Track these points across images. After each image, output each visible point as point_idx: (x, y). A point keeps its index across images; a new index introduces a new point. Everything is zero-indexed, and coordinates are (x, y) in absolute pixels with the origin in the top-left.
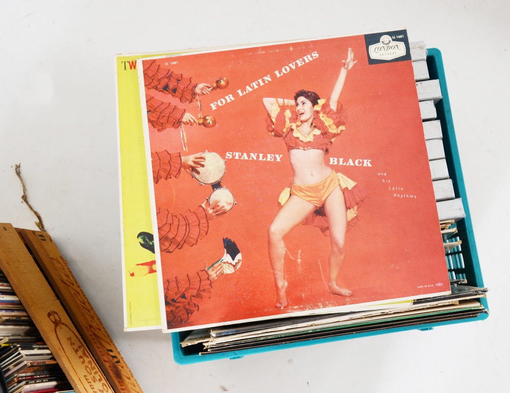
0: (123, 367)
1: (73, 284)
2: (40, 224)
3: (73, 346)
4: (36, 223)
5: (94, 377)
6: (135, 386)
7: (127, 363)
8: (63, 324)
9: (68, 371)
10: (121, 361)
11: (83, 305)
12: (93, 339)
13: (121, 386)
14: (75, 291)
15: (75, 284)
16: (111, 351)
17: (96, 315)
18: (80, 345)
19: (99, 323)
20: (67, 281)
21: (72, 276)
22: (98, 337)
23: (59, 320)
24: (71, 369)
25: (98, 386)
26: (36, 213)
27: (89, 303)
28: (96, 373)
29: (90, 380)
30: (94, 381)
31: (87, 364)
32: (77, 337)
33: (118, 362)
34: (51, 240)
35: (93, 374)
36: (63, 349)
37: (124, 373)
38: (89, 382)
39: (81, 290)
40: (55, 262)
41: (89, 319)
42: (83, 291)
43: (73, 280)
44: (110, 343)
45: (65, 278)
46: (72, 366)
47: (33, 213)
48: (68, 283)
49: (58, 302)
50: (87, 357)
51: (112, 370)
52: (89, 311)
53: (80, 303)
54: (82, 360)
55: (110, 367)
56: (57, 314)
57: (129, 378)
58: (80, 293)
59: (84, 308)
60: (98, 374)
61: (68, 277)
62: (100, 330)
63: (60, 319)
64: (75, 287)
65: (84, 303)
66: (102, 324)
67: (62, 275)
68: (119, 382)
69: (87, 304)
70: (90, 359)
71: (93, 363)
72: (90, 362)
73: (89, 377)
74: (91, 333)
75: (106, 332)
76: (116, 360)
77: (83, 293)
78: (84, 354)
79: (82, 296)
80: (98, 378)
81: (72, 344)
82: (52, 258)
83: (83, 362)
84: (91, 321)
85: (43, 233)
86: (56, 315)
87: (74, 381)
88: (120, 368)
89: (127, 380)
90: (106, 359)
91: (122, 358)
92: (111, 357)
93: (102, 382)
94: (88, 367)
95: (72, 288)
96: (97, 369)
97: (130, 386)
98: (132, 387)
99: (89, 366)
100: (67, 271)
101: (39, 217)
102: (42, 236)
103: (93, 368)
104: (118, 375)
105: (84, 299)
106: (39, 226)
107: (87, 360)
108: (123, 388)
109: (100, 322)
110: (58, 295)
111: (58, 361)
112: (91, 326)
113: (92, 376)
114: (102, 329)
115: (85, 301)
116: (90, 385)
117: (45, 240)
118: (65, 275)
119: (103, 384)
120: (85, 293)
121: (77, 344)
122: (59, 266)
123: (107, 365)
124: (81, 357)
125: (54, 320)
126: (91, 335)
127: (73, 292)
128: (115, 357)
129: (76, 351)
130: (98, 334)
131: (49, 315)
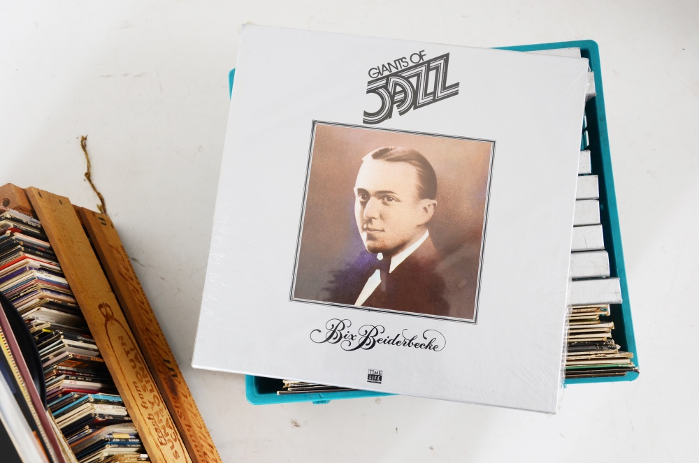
0: (180, 383)
1: (132, 279)
2: (103, 207)
3: (124, 347)
4: (98, 206)
5: (145, 386)
6: (191, 406)
7: (185, 379)
8: (116, 320)
9: (115, 373)
10: (179, 376)
11: (141, 305)
12: (148, 344)
13: (176, 402)
14: (134, 287)
15: (134, 279)
16: (168, 362)
17: (156, 319)
18: (133, 347)
19: (157, 329)
20: (126, 274)
21: (133, 270)
22: (155, 343)
23: (111, 314)
24: (119, 371)
25: (149, 396)
26: (99, 194)
27: (148, 304)
28: (147, 382)
29: (140, 388)
30: (145, 391)
31: (139, 370)
32: (130, 338)
33: (176, 376)
34: (112, 226)
35: (144, 383)
36: (112, 347)
37: (180, 389)
38: (138, 390)
39: (141, 288)
40: (114, 251)
41: (147, 321)
42: (144, 289)
43: (133, 275)
44: (168, 353)
45: (124, 271)
46: (121, 369)
47: (96, 194)
48: (126, 277)
49: (112, 294)
50: (139, 362)
51: (166, 383)
52: (147, 312)
53: (138, 302)
54: (133, 364)
55: (165, 379)
56: (109, 307)
57: (186, 397)
58: (140, 291)
59: (142, 308)
60: (149, 384)
61: (128, 270)
62: (158, 336)
63: (113, 314)
64: (134, 283)
65: (143, 303)
66: (161, 330)
67: (121, 266)
68: (173, 398)
69: (146, 304)
70: (143, 365)
71: (145, 371)
72: (141, 369)
73: (139, 384)
74: (147, 338)
75: (165, 340)
76: (172, 373)
77: (142, 291)
78: (136, 358)
79: (141, 294)
80: (149, 388)
81: (123, 344)
82: (111, 246)
83: (134, 367)
84: (149, 324)
85: (103, 216)
86: (108, 309)
87: (121, 386)
88: (177, 383)
89: (183, 398)
90: (161, 370)
91: (180, 373)
92: (167, 369)
93: (153, 394)
94: (139, 373)
95: (131, 284)
96: (149, 378)
97: (186, 406)
98: (189, 407)
99: (141, 373)
100: (127, 263)
101: (102, 200)
102: (102, 219)
103: (145, 376)
104: (174, 390)
105: (143, 298)
106: (101, 210)
107: (138, 365)
108: (177, 405)
109: (159, 327)
110: (114, 288)
111: (105, 360)
112: (147, 330)
113: (142, 384)
114: (160, 336)
115: (144, 301)
116: (139, 394)
117: (105, 224)
118: (125, 267)
119: (155, 396)
120: (145, 292)
121: (129, 346)
122: (119, 256)
123: (162, 376)
124: (132, 361)
125: (105, 313)
126: (146, 339)
127: (131, 288)
128: (172, 370)
129: (127, 353)
130: (155, 340)
131: (100, 306)
